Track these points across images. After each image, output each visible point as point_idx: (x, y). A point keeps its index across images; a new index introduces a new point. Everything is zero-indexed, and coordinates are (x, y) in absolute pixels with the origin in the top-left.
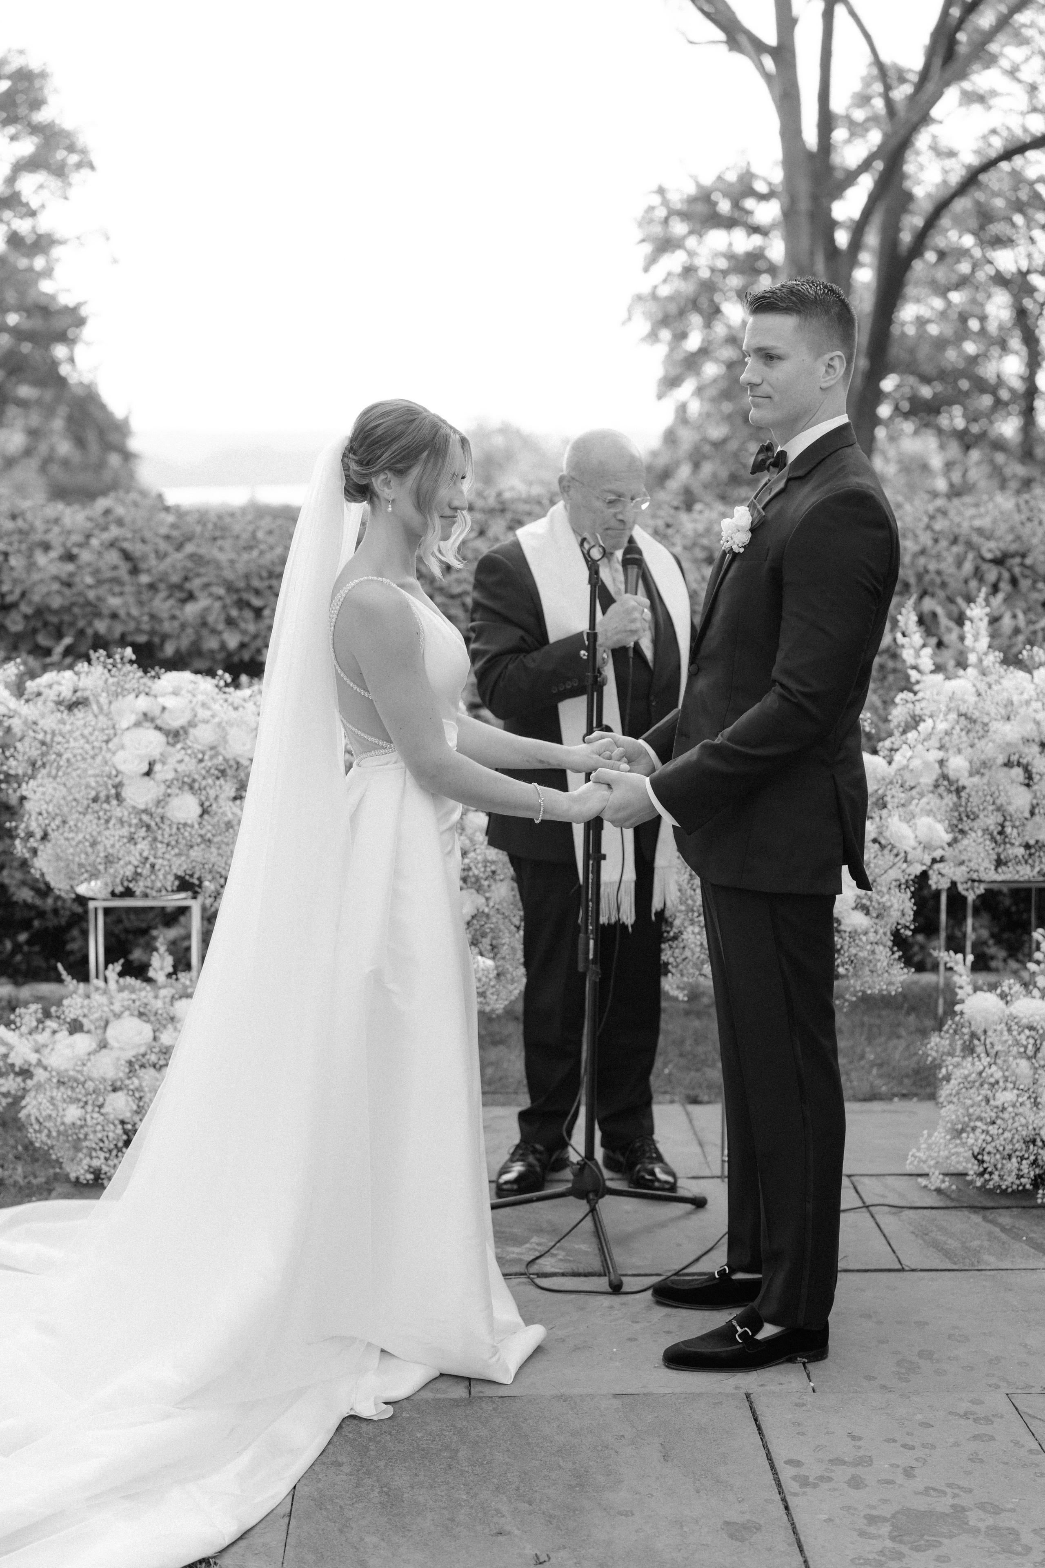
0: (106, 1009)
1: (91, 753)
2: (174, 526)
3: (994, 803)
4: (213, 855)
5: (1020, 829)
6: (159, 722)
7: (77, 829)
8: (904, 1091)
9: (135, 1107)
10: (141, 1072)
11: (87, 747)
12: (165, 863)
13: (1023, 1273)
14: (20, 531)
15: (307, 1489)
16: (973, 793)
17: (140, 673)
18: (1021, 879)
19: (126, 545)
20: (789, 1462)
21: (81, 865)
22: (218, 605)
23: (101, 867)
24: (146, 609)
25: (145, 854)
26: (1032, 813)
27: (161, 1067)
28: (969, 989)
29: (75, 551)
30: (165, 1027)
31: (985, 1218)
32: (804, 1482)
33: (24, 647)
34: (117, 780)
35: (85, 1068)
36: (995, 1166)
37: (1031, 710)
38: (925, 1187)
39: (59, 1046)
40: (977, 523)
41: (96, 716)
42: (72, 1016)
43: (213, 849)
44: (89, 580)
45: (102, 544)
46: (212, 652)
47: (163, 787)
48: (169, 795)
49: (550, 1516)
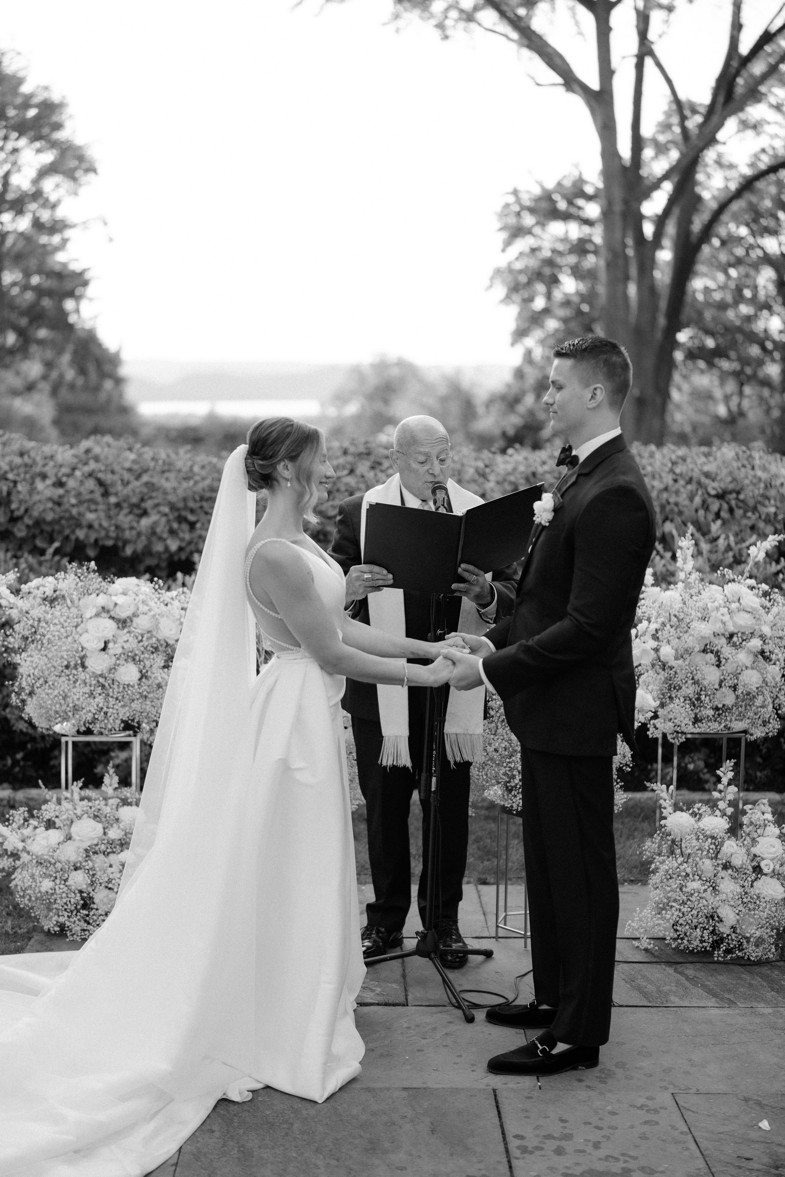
0: (71, 812)
1: (65, 634)
2: (134, 462)
3: (693, 679)
4: (148, 706)
5: (712, 697)
6: (112, 614)
7: (52, 687)
8: (632, 878)
9: (89, 882)
10: (94, 857)
11: (62, 630)
12: (115, 711)
13: (696, 1010)
14: (26, 465)
15: (189, 1147)
16: (678, 671)
17: (100, 579)
18: (712, 732)
19: (100, 475)
20: (517, 1137)
21: (57, 712)
22: (164, 520)
23: (70, 714)
24: (113, 522)
25: (100, 705)
26: (720, 686)
27: (109, 853)
28: (670, 809)
29: (64, 479)
30: (112, 825)
31: (676, 971)
32: (524, 1150)
33: (27, 547)
34: (82, 654)
35: (55, 854)
36: (685, 934)
37: (719, 614)
38: (638, 947)
39: (38, 838)
40: (706, 468)
41: (69, 608)
42: (48, 817)
43: (148, 702)
44: (73, 501)
45: (83, 475)
46: (159, 554)
47: (114, 659)
48: (118, 665)
49: (351, 1169)
